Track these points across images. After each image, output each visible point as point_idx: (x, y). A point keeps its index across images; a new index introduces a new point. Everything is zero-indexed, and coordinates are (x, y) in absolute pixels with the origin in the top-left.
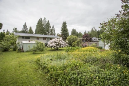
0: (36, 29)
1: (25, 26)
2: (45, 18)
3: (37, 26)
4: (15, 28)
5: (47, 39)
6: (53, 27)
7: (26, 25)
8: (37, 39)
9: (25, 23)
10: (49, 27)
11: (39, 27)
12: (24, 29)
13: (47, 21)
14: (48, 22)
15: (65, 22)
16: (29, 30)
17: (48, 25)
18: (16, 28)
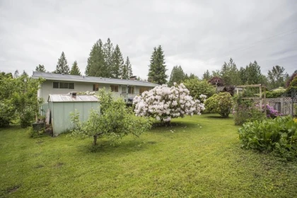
0: (88, 68)
1: (62, 61)
2: (109, 39)
3: (89, 61)
4: (40, 67)
5: (120, 91)
6: (128, 62)
7: (64, 58)
8: (94, 90)
9: (63, 54)
10: (118, 62)
11: (95, 61)
12: (60, 68)
13: (114, 46)
14: (117, 48)
15: (160, 49)
16: (70, 69)
17: (117, 57)
18: (41, 65)
